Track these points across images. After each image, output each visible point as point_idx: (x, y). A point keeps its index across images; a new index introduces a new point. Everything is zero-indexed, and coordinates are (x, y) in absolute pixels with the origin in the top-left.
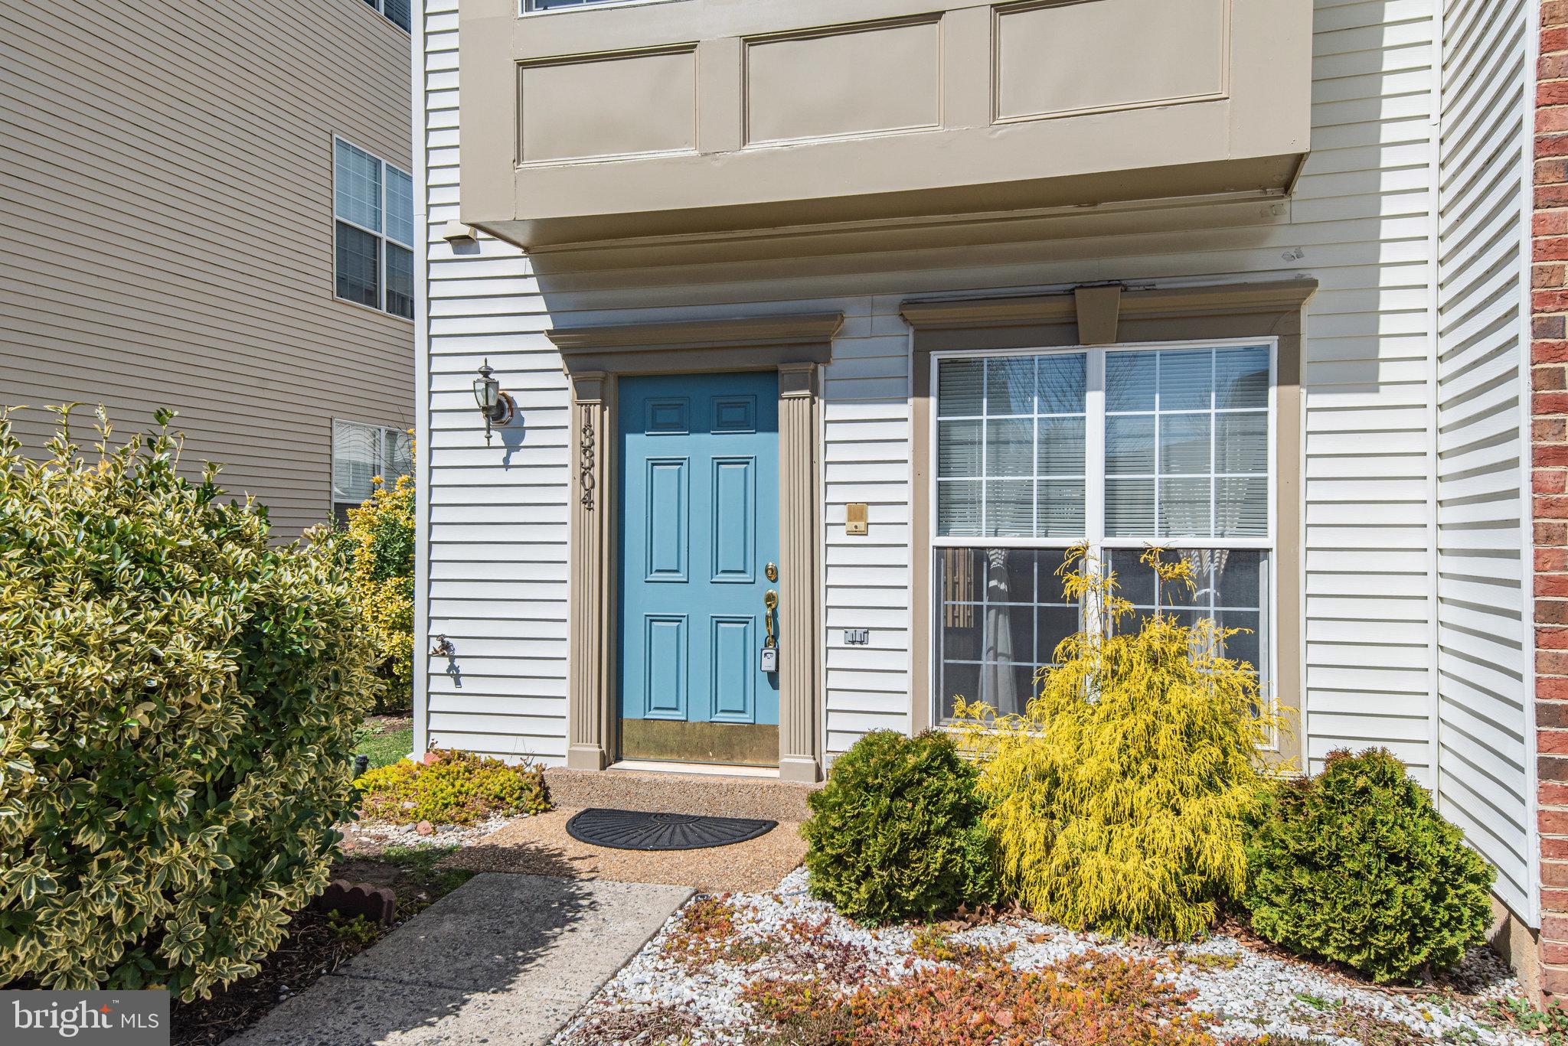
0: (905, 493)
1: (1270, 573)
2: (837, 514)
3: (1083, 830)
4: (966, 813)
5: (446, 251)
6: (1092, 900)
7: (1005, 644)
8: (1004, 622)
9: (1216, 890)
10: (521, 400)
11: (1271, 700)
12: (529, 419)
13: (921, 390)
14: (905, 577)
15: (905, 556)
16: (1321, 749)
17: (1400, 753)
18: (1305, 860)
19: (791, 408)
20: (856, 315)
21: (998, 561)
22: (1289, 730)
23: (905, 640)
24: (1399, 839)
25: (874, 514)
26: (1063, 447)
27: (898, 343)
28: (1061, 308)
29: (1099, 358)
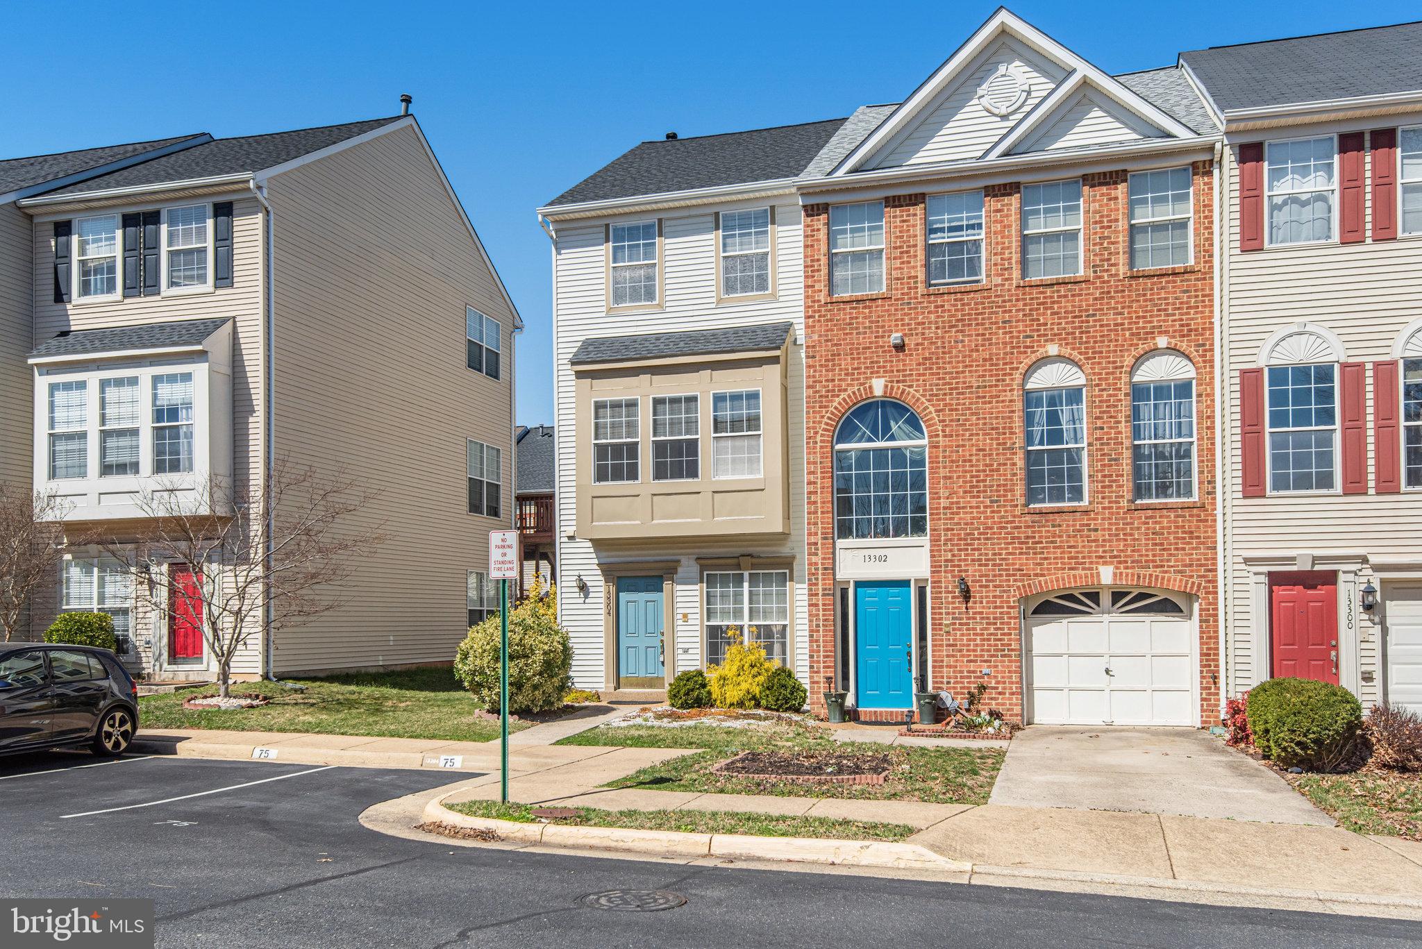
0: (698, 610)
1: (788, 629)
2: (680, 616)
3: (728, 688)
4: (703, 686)
5: (566, 540)
10: (589, 584)
12: (591, 589)
13: (702, 581)
14: (698, 634)
15: (698, 628)
18: (770, 689)
19: (667, 585)
20: (684, 560)
21: (721, 629)
23: (698, 651)
24: (786, 683)
25: (690, 616)
26: (738, 597)
27: (696, 568)
28: (734, 561)
29: (746, 574)
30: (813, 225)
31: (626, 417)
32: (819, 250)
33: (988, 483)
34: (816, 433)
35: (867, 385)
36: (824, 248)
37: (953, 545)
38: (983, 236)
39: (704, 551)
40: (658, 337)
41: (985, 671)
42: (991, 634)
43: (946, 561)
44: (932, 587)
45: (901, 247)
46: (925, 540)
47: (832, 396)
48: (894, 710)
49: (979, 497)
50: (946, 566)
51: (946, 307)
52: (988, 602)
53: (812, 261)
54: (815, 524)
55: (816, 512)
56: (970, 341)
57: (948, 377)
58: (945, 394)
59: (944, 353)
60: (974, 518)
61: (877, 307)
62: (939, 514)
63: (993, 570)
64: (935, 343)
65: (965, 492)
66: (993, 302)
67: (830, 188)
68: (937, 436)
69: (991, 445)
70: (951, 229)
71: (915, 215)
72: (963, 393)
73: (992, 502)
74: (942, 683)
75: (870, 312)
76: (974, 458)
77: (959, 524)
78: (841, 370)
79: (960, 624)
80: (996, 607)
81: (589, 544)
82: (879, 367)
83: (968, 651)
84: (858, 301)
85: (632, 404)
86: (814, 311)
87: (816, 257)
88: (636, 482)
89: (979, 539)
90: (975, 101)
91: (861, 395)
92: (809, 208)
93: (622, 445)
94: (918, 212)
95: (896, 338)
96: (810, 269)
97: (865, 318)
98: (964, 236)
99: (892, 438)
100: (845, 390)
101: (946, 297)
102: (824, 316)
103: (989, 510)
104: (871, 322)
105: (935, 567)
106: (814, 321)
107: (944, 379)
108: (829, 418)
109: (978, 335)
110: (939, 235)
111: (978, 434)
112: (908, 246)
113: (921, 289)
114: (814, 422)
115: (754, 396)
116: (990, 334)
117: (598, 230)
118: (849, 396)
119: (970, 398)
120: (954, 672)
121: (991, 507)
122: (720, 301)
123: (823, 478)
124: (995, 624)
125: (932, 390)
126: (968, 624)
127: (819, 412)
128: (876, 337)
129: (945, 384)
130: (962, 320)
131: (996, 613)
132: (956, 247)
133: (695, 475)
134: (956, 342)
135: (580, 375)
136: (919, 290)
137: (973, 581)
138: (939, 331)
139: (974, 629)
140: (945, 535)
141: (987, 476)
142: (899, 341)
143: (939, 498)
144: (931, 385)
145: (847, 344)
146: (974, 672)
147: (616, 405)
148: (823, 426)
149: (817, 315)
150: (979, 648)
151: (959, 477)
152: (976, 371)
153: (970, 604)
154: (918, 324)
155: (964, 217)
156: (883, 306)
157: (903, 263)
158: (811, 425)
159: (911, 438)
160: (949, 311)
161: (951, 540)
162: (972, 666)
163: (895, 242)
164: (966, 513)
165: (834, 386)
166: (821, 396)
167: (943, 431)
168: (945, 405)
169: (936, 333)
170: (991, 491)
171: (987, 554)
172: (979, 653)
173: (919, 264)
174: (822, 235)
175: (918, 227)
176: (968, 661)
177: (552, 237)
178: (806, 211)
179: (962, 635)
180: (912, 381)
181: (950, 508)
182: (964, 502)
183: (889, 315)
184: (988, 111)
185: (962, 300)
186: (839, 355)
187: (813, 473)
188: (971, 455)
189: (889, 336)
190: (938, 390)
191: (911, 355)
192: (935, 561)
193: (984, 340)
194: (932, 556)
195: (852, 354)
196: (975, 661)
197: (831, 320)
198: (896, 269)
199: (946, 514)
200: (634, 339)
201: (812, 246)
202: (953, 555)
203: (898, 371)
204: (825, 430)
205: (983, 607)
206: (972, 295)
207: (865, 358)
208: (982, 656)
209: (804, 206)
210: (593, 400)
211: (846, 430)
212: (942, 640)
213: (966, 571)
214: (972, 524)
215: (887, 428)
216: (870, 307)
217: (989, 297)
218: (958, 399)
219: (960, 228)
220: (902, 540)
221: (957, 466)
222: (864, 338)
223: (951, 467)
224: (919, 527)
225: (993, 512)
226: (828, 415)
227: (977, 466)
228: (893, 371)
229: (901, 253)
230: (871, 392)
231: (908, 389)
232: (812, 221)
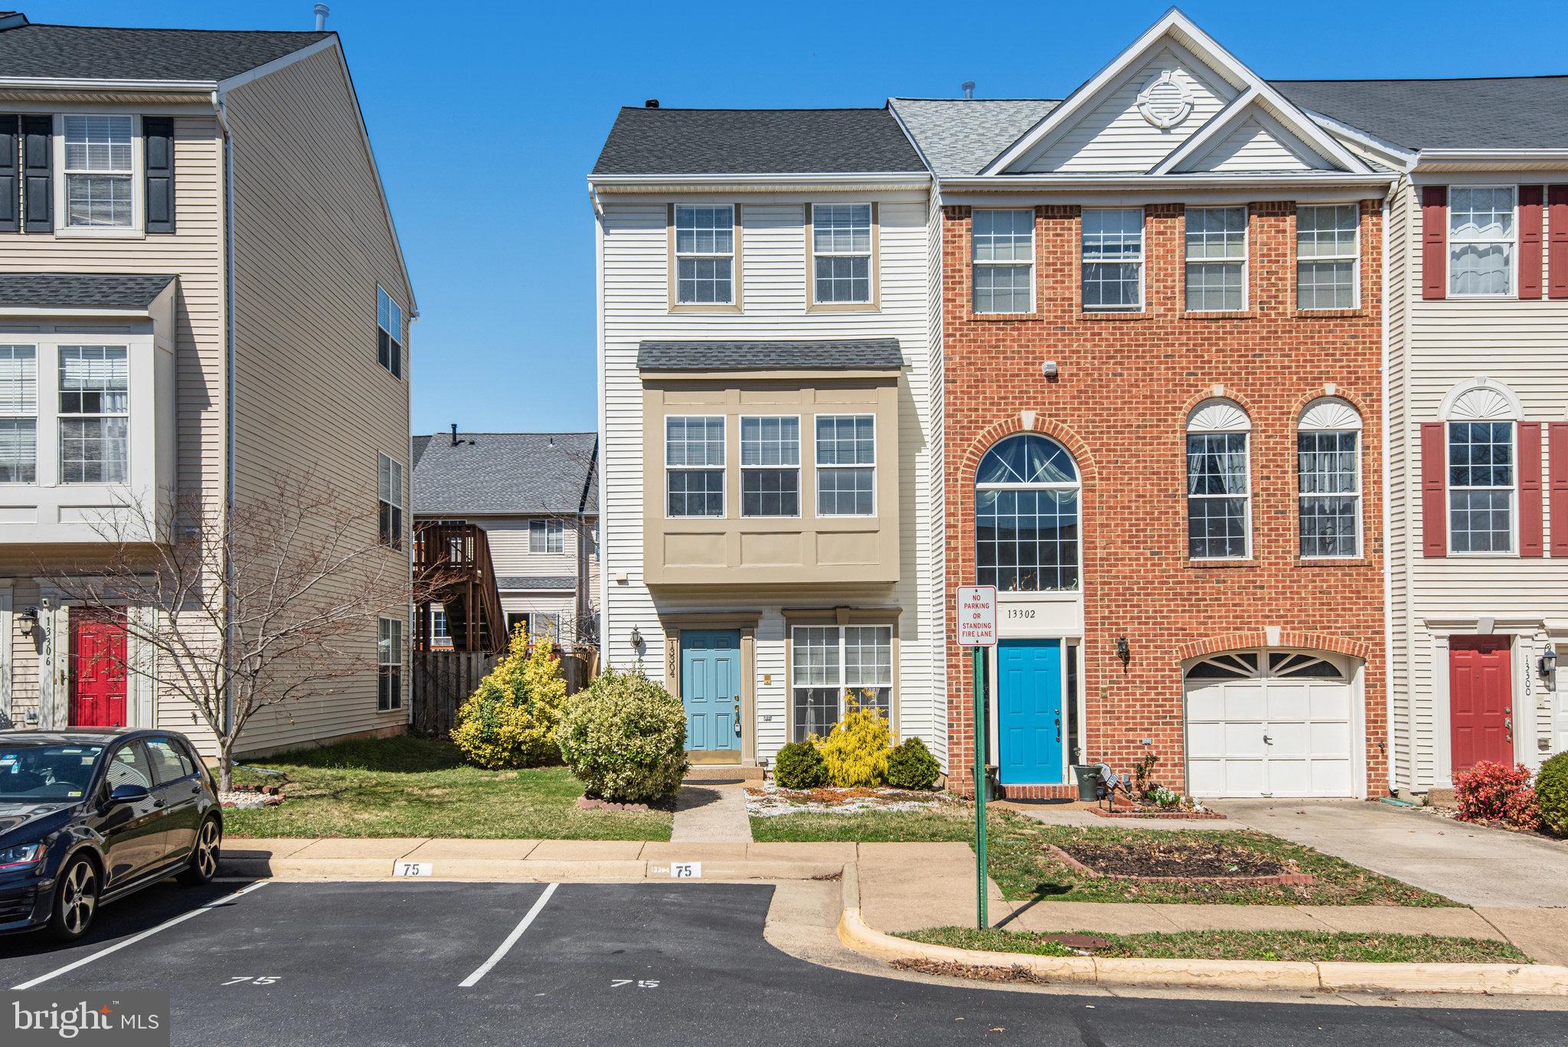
0: (784, 671)
1: (891, 694)
2: (761, 678)
3: (850, 762)
4: (819, 761)
5: (616, 584)
6: (853, 778)
7: (813, 719)
8: (813, 712)
9: (881, 774)
10: (645, 638)
11: (892, 728)
12: (648, 645)
13: (788, 637)
14: (784, 698)
15: (784, 691)
16: (904, 739)
17: (923, 739)
18: (901, 763)
19: (745, 642)
20: (767, 613)
21: (810, 693)
22: (897, 737)
23: (784, 719)
24: (921, 756)
25: (773, 678)
26: (832, 656)
27: (780, 622)
28: (830, 613)
29: (842, 629)
30: (954, 230)
31: (708, 438)
32: (961, 259)
33: (1148, 533)
34: (957, 469)
35: (1016, 418)
36: (966, 257)
37: (1110, 600)
38: (1142, 258)
39: (790, 600)
40: (738, 345)
41: (1146, 740)
42: (1152, 700)
43: (1103, 618)
44: (1087, 647)
45: (1054, 264)
46: (1078, 594)
47: (976, 427)
48: (1045, 785)
49: (1138, 548)
50: (1103, 624)
51: (1104, 336)
52: (1148, 665)
53: (953, 271)
54: (956, 573)
55: (956, 560)
56: (1129, 375)
57: (1105, 413)
58: (1102, 432)
59: (1100, 386)
60: (1133, 571)
61: (1027, 329)
62: (1095, 565)
63: (1154, 629)
64: (1091, 375)
65: (1124, 542)
66: (1155, 333)
67: (978, 189)
68: (1094, 478)
69: (1152, 491)
70: (1107, 249)
71: (1070, 229)
72: (1122, 433)
73: (1152, 554)
74: (1098, 754)
75: (1019, 335)
76: (1133, 505)
77: (1118, 577)
78: (985, 398)
79: (1118, 688)
80: (1157, 670)
81: (647, 591)
82: (1029, 398)
83: (1126, 718)
84: (1005, 321)
85: (716, 424)
86: (955, 329)
87: (957, 267)
88: (720, 517)
89: (1139, 594)
90: (1134, 109)
91: (1008, 429)
92: (950, 210)
93: (701, 472)
94: (1074, 227)
95: (1049, 366)
96: (950, 281)
97: (1013, 341)
98: (1121, 258)
99: (1037, 480)
100: (991, 422)
101: (1103, 324)
102: (966, 335)
103: (1149, 563)
104: (1020, 346)
105: (1091, 624)
106: (954, 341)
107: (1101, 415)
108: (972, 453)
109: (1138, 369)
110: (1093, 254)
111: (1138, 479)
112: (1063, 264)
113: (1076, 313)
114: (954, 457)
115: (867, 422)
116: (1151, 368)
117: (658, 209)
118: (995, 429)
119: (1129, 438)
120: (1111, 742)
121: (1151, 559)
122: (811, 308)
123: (965, 521)
124: (1156, 688)
125: (1088, 427)
126: (1127, 688)
127: (960, 445)
128: (1026, 364)
129: (1102, 421)
130: (1122, 351)
131: (1157, 676)
132: (1112, 269)
133: (794, 511)
134: (1114, 375)
135: (648, 384)
136: (1074, 314)
137: (1132, 641)
138: (1096, 362)
139: (1134, 694)
140: (1102, 589)
141: (1147, 525)
142: (1053, 370)
143: (1095, 548)
144: (1086, 421)
145: (992, 370)
146: (1133, 742)
147: (695, 424)
148: (965, 461)
149: (958, 334)
150: (1138, 715)
151: (1117, 525)
152: (1137, 409)
153: (1129, 667)
154: (1073, 352)
155: (1122, 237)
156: (1033, 329)
157: (1056, 282)
158: (951, 459)
159: (1055, 480)
160: (1107, 340)
161: (1108, 595)
162: (1131, 735)
163: (1048, 258)
164: (1125, 565)
165: (978, 416)
166: (962, 427)
167: (1100, 473)
168: (1102, 445)
169: (1092, 364)
170: (1152, 542)
171: (1147, 612)
172: (1138, 721)
173: (1074, 285)
174: (965, 242)
175: (1074, 244)
176: (1126, 730)
177: (597, 213)
178: (946, 213)
179: (1121, 700)
180: (1066, 415)
181: (1107, 560)
182: (1122, 553)
183: (1040, 340)
184: (1148, 121)
185: (1121, 328)
186: (983, 381)
187: (953, 515)
188: (1130, 501)
189: (1040, 364)
190: (1094, 427)
191: (1065, 386)
192: (1091, 618)
193: (1144, 375)
194: (1087, 613)
195: (998, 381)
196: (1135, 730)
197: (975, 341)
198: (1048, 288)
199: (1102, 566)
200: (722, 345)
201: (953, 254)
202: (1111, 612)
203: (1050, 403)
204: (966, 466)
205: (1143, 670)
206: (1132, 324)
207: (1013, 387)
208: (1142, 724)
209: (943, 207)
210: (666, 416)
211: (987, 469)
212: (1098, 706)
213: (1125, 629)
214: (1131, 577)
215: (1032, 470)
216: (1019, 329)
217: (1151, 328)
218: (1116, 439)
219: (1116, 249)
220: (1048, 594)
221: (1115, 513)
222: (1012, 364)
223: (1109, 514)
224: (1069, 579)
225: (1153, 565)
226: (971, 449)
227: (1137, 513)
228: (1044, 404)
229: (1055, 270)
230: (1020, 426)
231: (1061, 425)
232: (953, 225)
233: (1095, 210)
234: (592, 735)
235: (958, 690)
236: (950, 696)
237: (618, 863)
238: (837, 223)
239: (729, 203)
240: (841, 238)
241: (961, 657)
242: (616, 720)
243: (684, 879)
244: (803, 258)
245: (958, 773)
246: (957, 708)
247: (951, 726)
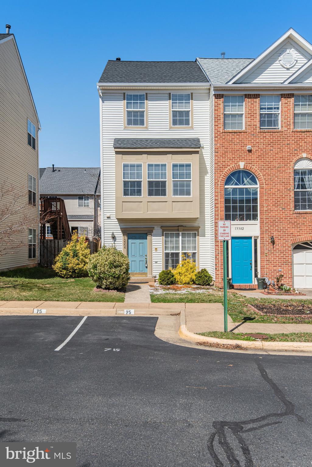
0: (161, 247)
1: (197, 254)
2: (154, 249)
3: (183, 276)
4: (173, 276)
5: (106, 218)
6: (184, 282)
7: (171, 263)
8: (171, 260)
9: (193, 281)
10: (116, 236)
11: (197, 265)
12: (117, 238)
13: (163, 236)
14: (161, 256)
15: (161, 253)
16: (201, 269)
17: (207, 269)
18: (200, 277)
19: (149, 237)
20: (156, 228)
21: (170, 254)
22: (198, 268)
23: (161, 262)
24: (206, 275)
25: (158, 249)
26: (177, 242)
27: (160, 231)
28: (177, 228)
29: (181, 233)
30: (218, 102)
31: (137, 171)
32: (220, 112)
33: (281, 202)
34: (218, 181)
35: (238, 164)
36: (222, 111)
37: (268, 224)
38: (280, 112)
39: (163, 224)
40: (147, 140)
41: (280, 270)
42: (282, 257)
43: (266, 230)
44: (261, 239)
45: (251, 114)
46: (258, 222)
47: (225, 168)
48: (247, 284)
49: (278, 207)
50: (266, 232)
51: (267, 137)
52: (281, 245)
53: (217, 116)
54: (218, 215)
55: (218, 211)
56: (275, 150)
57: (267, 163)
58: (266, 169)
59: (266, 154)
60: (276, 215)
61: (242, 135)
62: (264, 213)
63: (283, 234)
64: (263, 150)
65: (273, 205)
66: (284, 137)
67: (226, 89)
68: (263, 184)
69: (282, 188)
70: (268, 109)
71: (256, 102)
72: (273, 169)
73: (282, 209)
74: (264, 274)
75: (239, 137)
76: (276, 193)
77: (271, 217)
78: (228, 158)
79: (271, 253)
80: (283, 247)
81: (116, 220)
82: (242, 158)
83: (274, 262)
84: (234, 133)
85: (139, 166)
86: (218, 135)
87: (219, 115)
88: (141, 196)
89: (278, 222)
90: (277, 62)
91: (235, 168)
92: (216, 96)
93: (134, 182)
94: (257, 101)
95: (249, 147)
96: (216, 119)
97: (237, 139)
98: (273, 112)
99: (245, 185)
100: (230, 166)
101: (267, 133)
102: (222, 137)
103: (281, 212)
104: (239, 141)
105: (262, 232)
106: (218, 139)
107: (266, 163)
108: (223, 176)
109: (278, 148)
110: (264, 110)
111: (278, 184)
112: (254, 114)
113: (258, 130)
114: (217, 177)
115: (189, 166)
116: (282, 148)
117: (120, 95)
118: (231, 168)
119: (275, 171)
120: (269, 270)
121: (282, 211)
122: (171, 128)
123: (221, 198)
124: (283, 253)
125: (261, 167)
126: (274, 253)
127: (220, 173)
128: (241, 146)
129: (266, 166)
130: (273, 142)
131: (283, 249)
132: (270, 115)
133: (165, 195)
134: (270, 150)
135: (117, 153)
136: (257, 130)
137: (275, 237)
138: (264, 146)
139: (276, 255)
140: (266, 220)
141: (281, 199)
142: (250, 149)
143: (264, 207)
144: (261, 165)
145: (230, 148)
146: (276, 270)
147: (132, 166)
148: (221, 179)
149: (219, 137)
150: (277, 262)
151: (271, 200)
152: (277, 161)
153: (274, 246)
154: (257, 143)
155: (273, 105)
156: (244, 135)
157: (251, 120)
158: (216, 178)
159: (250, 184)
160: (268, 139)
161: (268, 222)
162: (275, 268)
163: (249, 112)
164: (273, 213)
165: (225, 164)
166: (220, 167)
167: (265, 183)
168: (266, 173)
169: (263, 147)
170: (282, 205)
171: (280, 228)
172: (277, 263)
173: (257, 120)
174: (221, 106)
175: (257, 107)
176: (273, 266)
177: (100, 96)
178: (215, 96)
179: (272, 257)
180: (254, 164)
181: (267, 211)
182: (273, 209)
183: (246, 139)
184: (282, 66)
185: (273, 135)
186: (227, 152)
187: (217, 196)
188: (275, 192)
189: (246, 147)
190: (263, 167)
191: (254, 154)
192: (262, 230)
193: (280, 150)
194: (261, 228)
195: (232, 152)
196: (276, 266)
197: (224, 139)
198: (249, 122)
199: (266, 213)
200: (141, 140)
201: (217, 110)
202: (269, 228)
203: (249, 160)
204: (221, 180)
205: (279, 247)
206: (276, 133)
207: (237, 154)
208: (278, 264)
209: (214, 95)
210: (123, 163)
211: (228, 181)
212: (264, 259)
213: (273, 234)
214: (275, 217)
215: (243, 182)
216: (239, 135)
217: (282, 135)
218: (271, 171)
219: (271, 108)
220: (248, 222)
221: (270, 196)
222: (237, 147)
223: (268, 196)
224: (255, 217)
225: (283, 213)
226: (223, 174)
227: (277, 196)
228: (247, 160)
229: (251, 116)
230: (239, 167)
231: (253, 167)
232: (217, 100)
233: (264, 96)
234: (98, 268)
235: (218, 253)
236: (216, 255)
237: (107, 310)
238: (179, 100)
239: (144, 93)
240: (181, 105)
241: (219, 243)
242: (107, 263)
243: (128, 315)
244: (168, 111)
245: (218, 280)
246: (218, 259)
247: (216, 265)
